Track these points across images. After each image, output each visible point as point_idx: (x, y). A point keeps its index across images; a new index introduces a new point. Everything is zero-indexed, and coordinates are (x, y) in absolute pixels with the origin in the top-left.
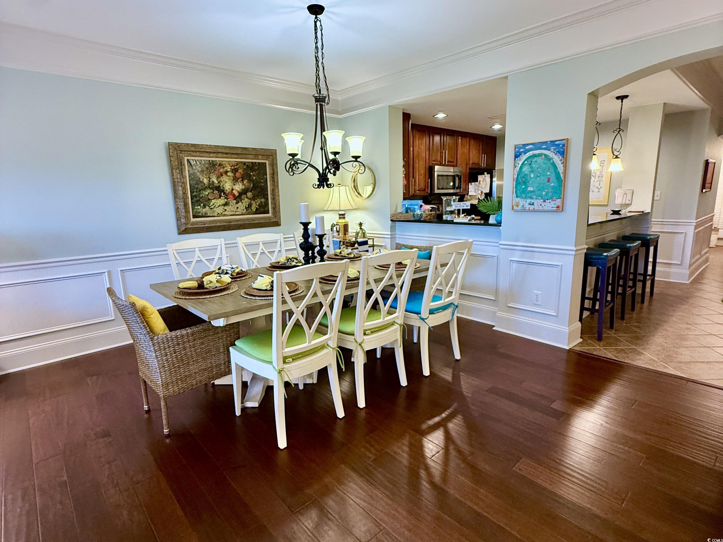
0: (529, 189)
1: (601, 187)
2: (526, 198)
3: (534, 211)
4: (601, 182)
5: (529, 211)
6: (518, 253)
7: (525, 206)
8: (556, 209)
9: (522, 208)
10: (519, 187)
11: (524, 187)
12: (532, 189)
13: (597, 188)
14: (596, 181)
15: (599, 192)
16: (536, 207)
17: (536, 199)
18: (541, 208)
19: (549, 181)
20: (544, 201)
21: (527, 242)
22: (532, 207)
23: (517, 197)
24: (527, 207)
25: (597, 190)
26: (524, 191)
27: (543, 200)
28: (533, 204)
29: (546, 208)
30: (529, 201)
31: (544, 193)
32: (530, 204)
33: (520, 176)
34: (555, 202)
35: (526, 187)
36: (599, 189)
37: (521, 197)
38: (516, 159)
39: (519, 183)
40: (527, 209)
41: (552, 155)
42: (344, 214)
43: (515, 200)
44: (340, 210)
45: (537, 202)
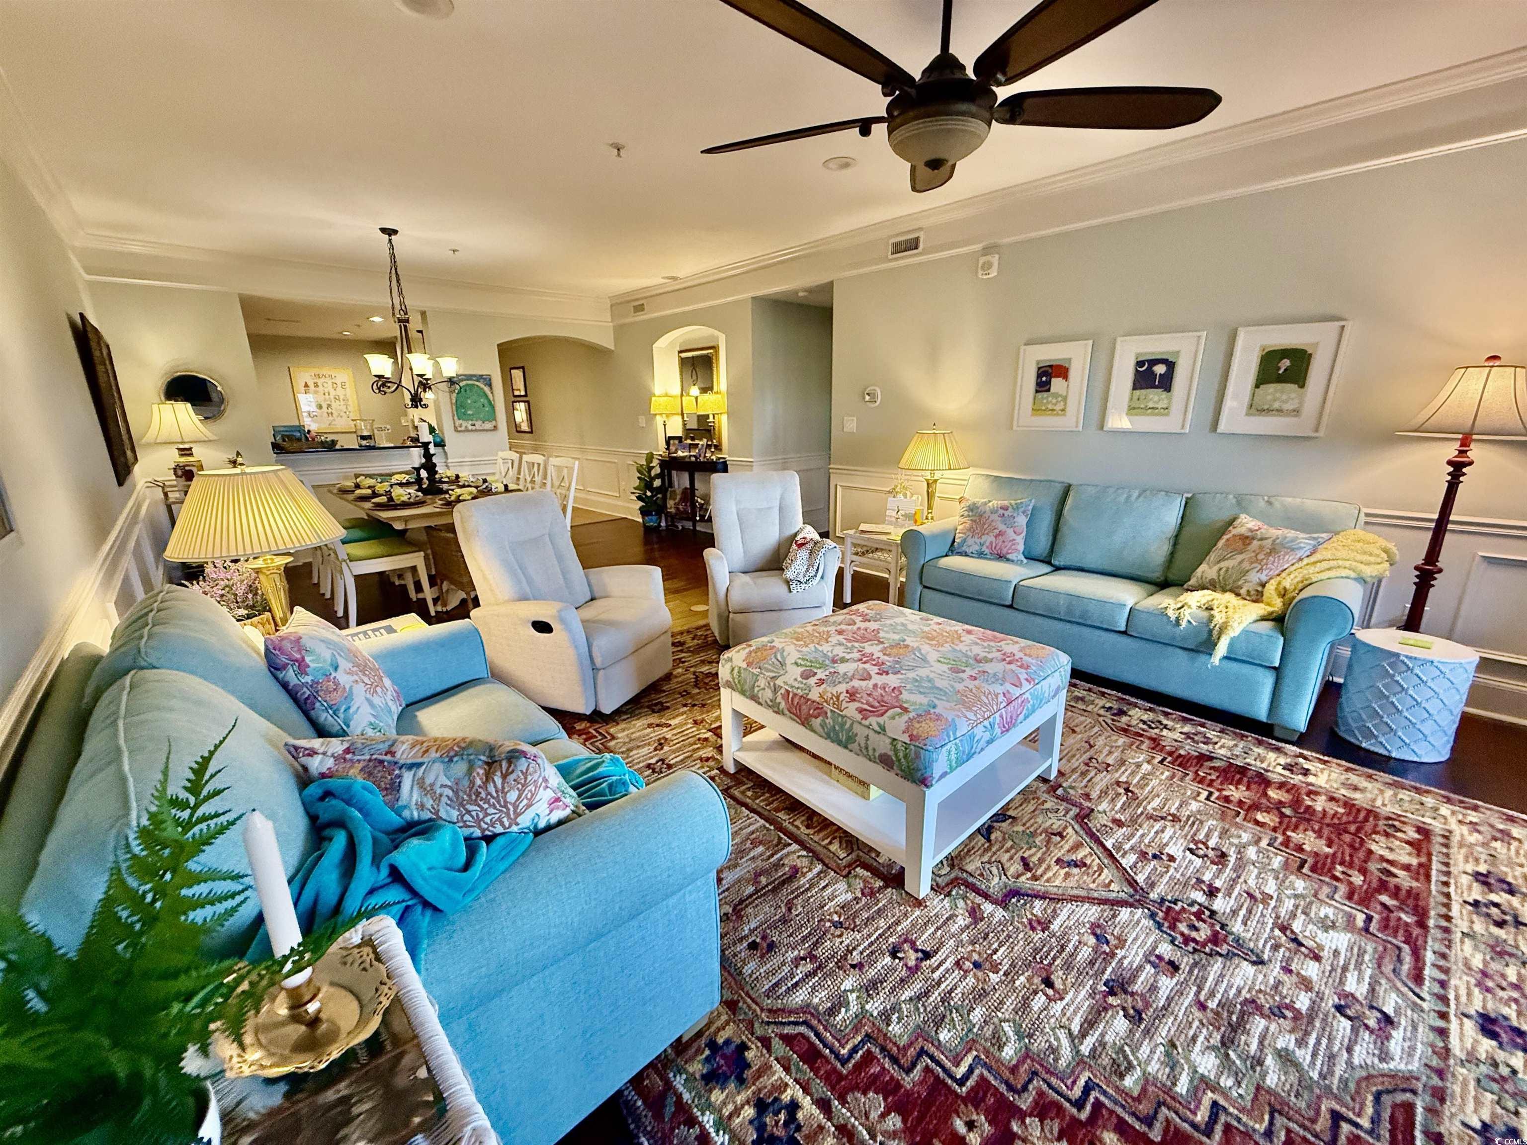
0: (468, 413)
2: (468, 420)
3: (476, 430)
5: (473, 430)
6: (467, 468)
7: (468, 427)
8: (494, 428)
10: (459, 411)
11: (463, 411)
12: (471, 413)
13: (345, 412)
16: (477, 427)
17: (477, 421)
18: (482, 428)
19: (483, 406)
20: (482, 422)
21: (473, 457)
22: (474, 428)
23: (459, 420)
24: (470, 428)
26: (464, 414)
28: (475, 425)
29: (485, 428)
30: (471, 422)
31: (480, 416)
32: (472, 425)
33: (458, 402)
34: (492, 423)
35: (466, 411)
37: (463, 420)
38: (452, 386)
39: (459, 408)
41: (482, 386)
42: (190, 449)
43: (458, 422)
44: (183, 443)
45: (478, 424)
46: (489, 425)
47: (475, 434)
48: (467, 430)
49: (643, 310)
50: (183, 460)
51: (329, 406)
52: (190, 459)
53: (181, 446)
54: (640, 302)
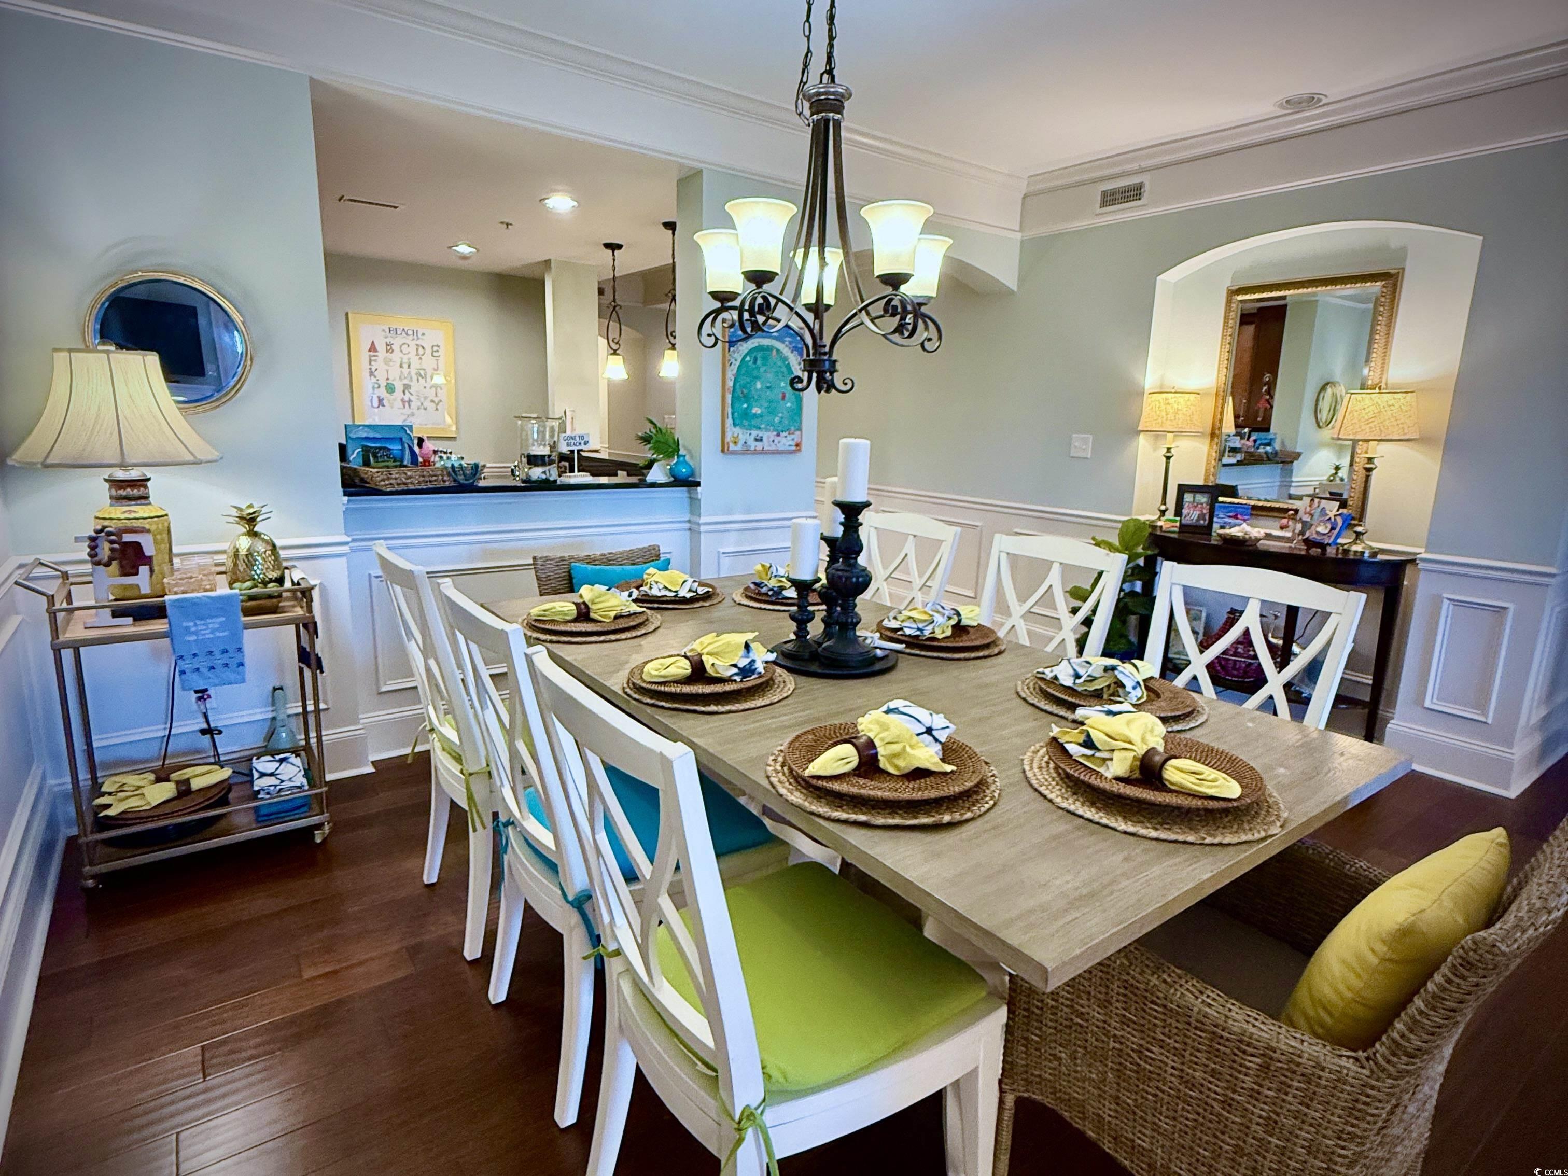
0: (754, 411)
1: (441, 401)
2: (750, 428)
3: (763, 452)
4: (439, 389)
5: (755, 452)
6: (733, 536)
7: (749, 443)
8: (794, 448)
9: (745, 448)
10: (737, 405)
11: (745, 406)
12: (759, 412)
13: (432, 401)
14: (428, 387)
15: (437, 409)
16: (766, 445)
17: (767, 430)
18: (773, 447)
19: (783, 398)
20: (778, 435)
21: (748, 511)
22: (759, 446)
23: (735, 425)
24: (753, 445)
25: (433, 405)
26: (746, 415)
27: (775, 433)
28: (761, 440)
29: (781, 447)
30: (755, 433)
31: (777, 420)
32: (756, 440)
33: (738, 384)
34: (792, 436)
35: (750, 407)
36: (437, 404)
37: (742, 426)
38: (732, 349)
39: (738, 398)
40: (752, 448)
41: (786, 351)
42: (142, 482)
43: (731, 431)
44: (123, 465)
45: (768, 436)
46: (786, 442)
47: (759, 460)
48: (747, 451)
49: (1139, 196)
50: (120, 512)
51: (407, 387)
52: (141, 511)
53: (120, 475)
54: (1135, 180)
